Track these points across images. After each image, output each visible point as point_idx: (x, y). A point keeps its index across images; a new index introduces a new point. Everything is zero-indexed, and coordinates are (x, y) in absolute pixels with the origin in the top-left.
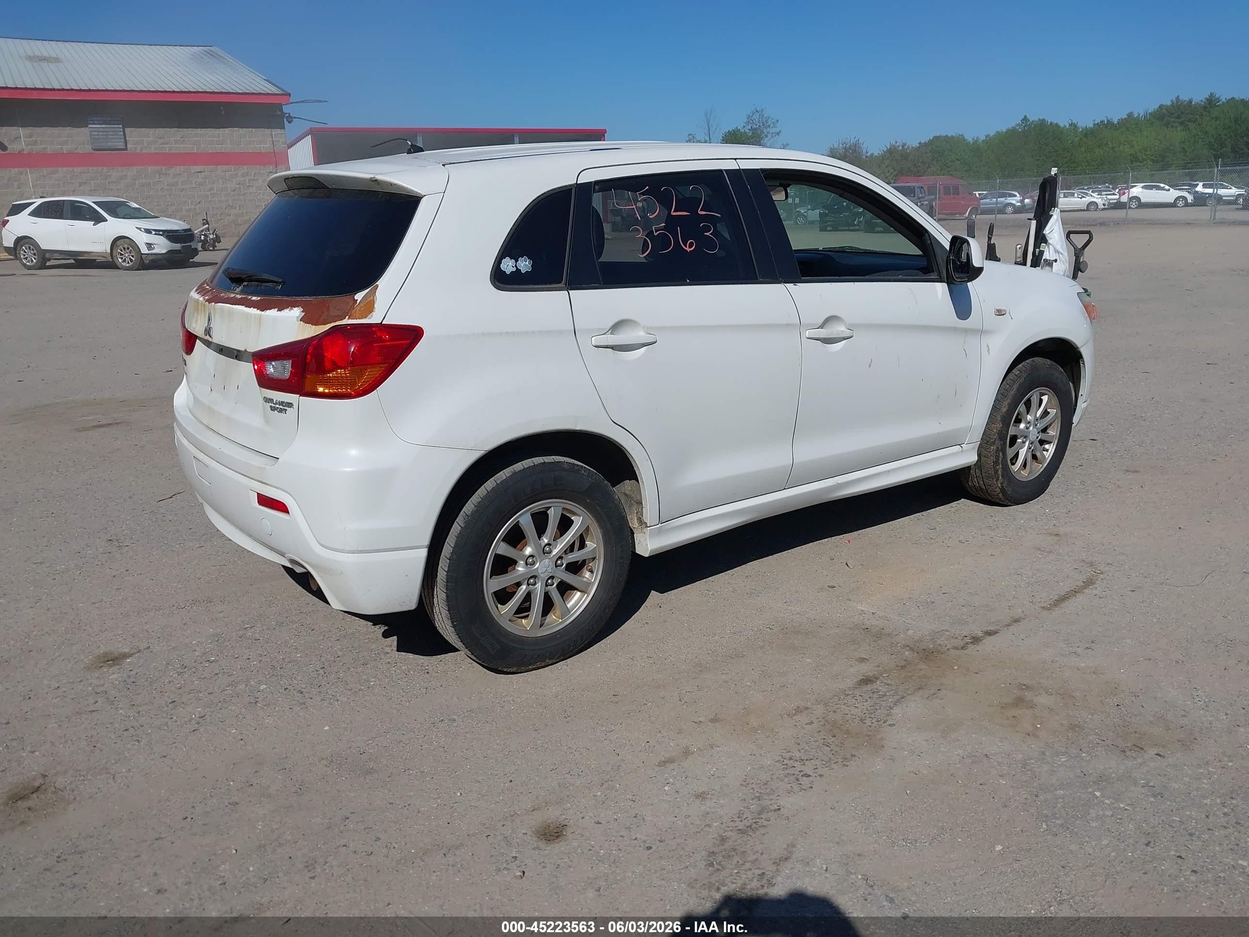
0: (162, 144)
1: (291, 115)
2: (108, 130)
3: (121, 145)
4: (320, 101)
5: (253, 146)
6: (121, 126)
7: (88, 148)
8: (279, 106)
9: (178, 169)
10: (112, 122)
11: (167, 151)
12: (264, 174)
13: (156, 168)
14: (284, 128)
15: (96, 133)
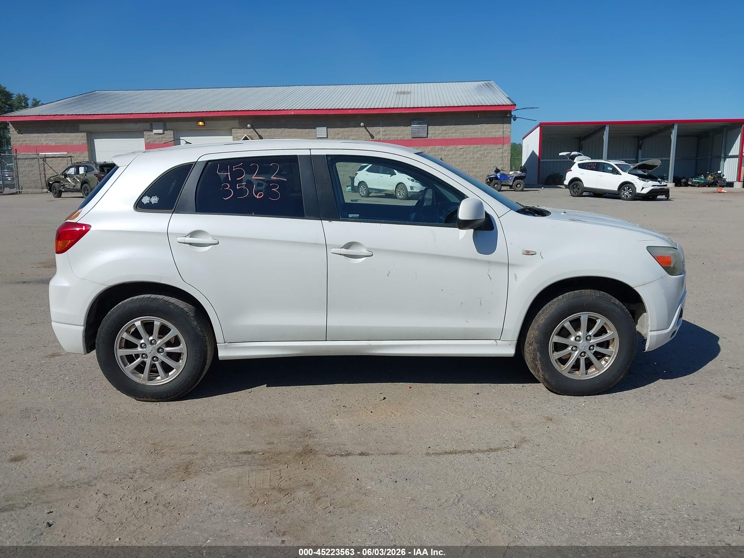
0: (445, 134)
1: (516, 116)
2: (420, 127)
3: (425, 135)
4: (534, 108)
5: (492, 134)
6: (426, 125)
7: (410, 137)
8: (510, 112)
9: (450, 147)
10: (423, 124)
11: (447, 138)
12: (495, 149)
13: (440, 147)
14: (511, 123)
15: (414, 129)
